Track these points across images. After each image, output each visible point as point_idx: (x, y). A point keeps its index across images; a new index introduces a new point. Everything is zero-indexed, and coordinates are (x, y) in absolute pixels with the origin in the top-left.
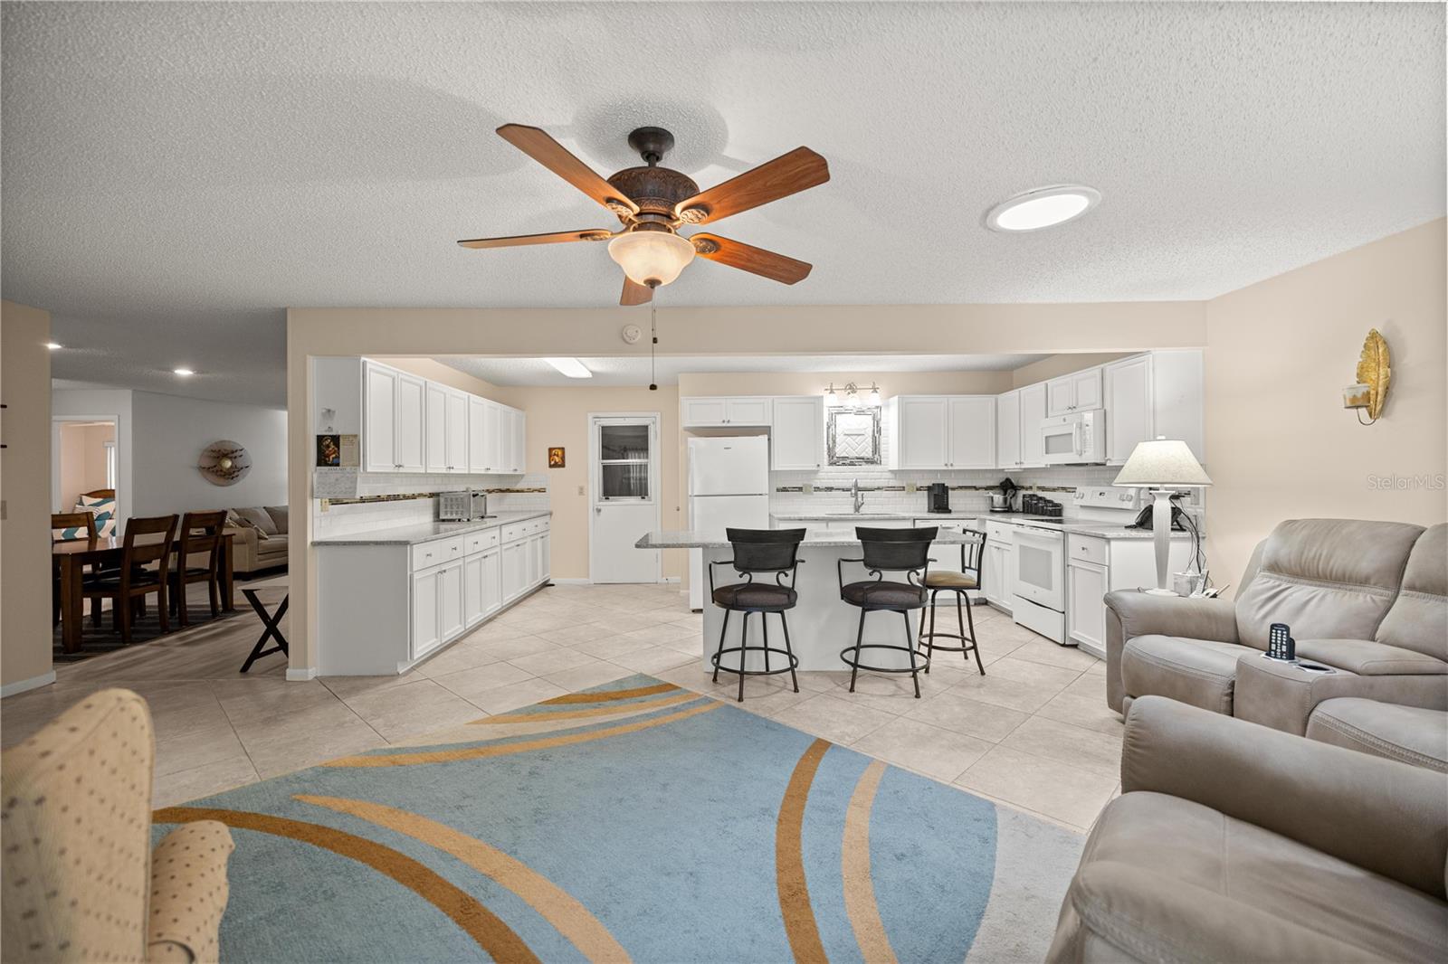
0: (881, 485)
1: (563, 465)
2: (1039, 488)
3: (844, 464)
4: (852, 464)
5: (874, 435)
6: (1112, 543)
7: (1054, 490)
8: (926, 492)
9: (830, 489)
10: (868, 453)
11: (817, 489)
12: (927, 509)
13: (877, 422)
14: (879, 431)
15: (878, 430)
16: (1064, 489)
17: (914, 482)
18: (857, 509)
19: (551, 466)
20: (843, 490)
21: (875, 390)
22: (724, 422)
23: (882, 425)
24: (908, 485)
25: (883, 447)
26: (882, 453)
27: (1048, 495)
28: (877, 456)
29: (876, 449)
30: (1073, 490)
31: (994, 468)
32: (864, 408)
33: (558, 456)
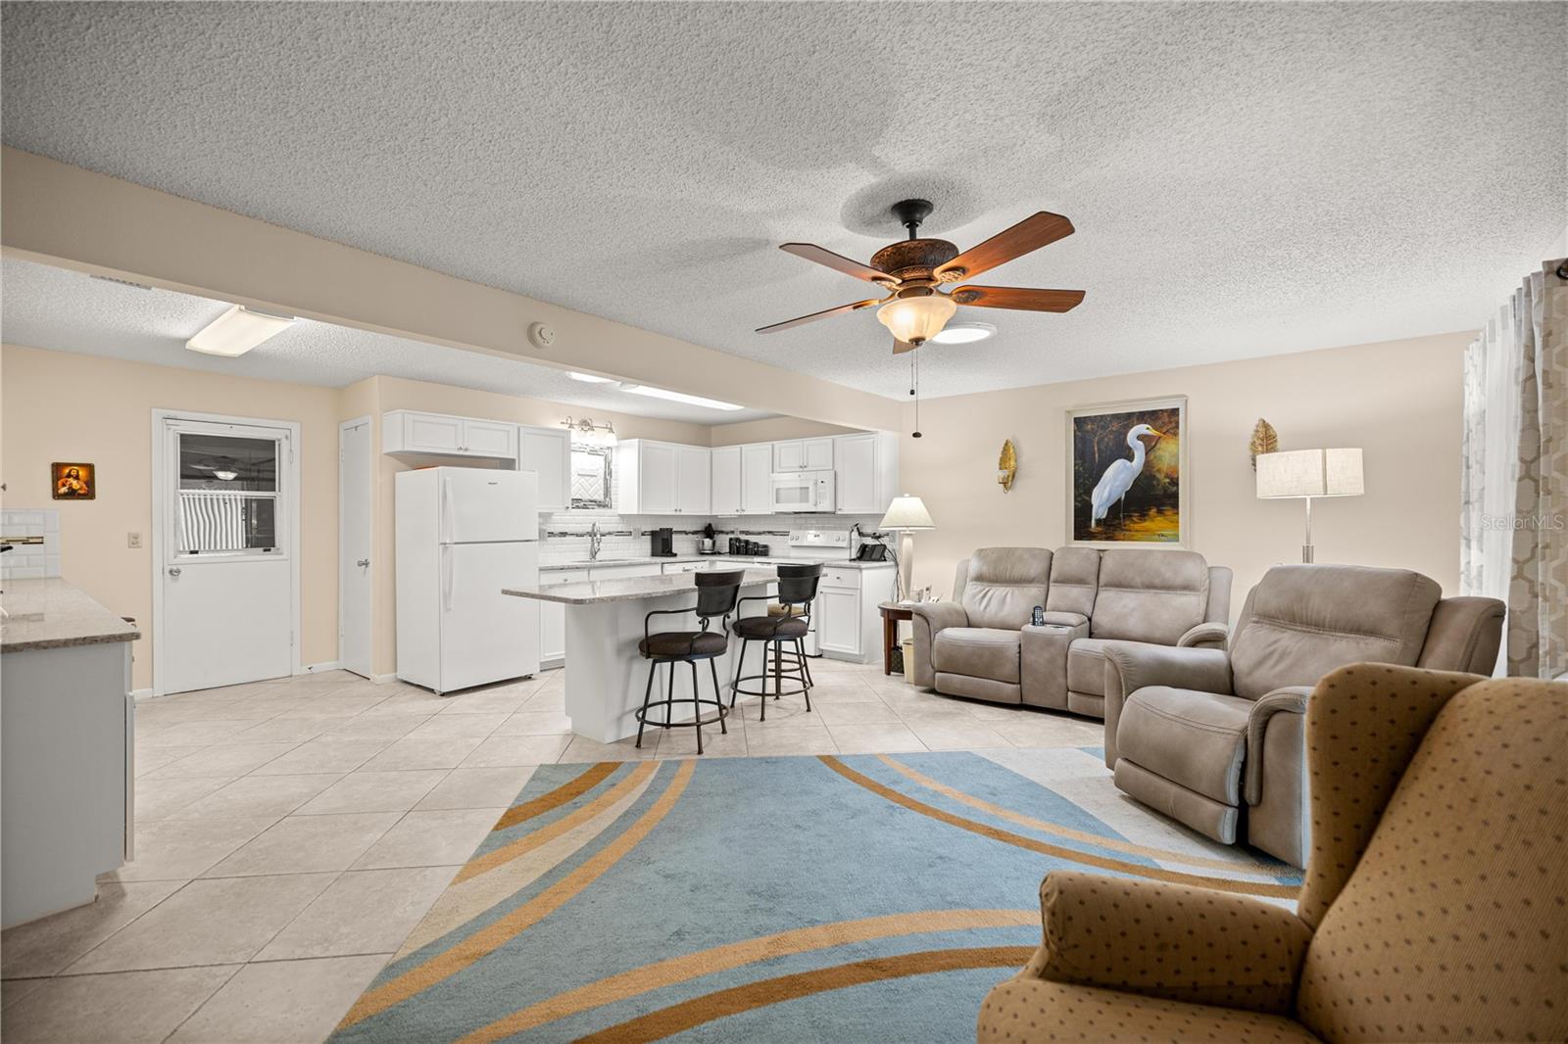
0: (611, 530)
1: (90, 494)
2: (742, 532)
3: (578, 507)
4: (585, 507)
5: (605, 478)
6: (864, 572)
7: (760, 534)
8: (649, 537)
9: (564, 534)
10: (600, 497)
11: (551, 534)
12: (649, 551)
13: (608, 463)
14: (610, 474)
15: (608, 473)
16: (769, 532)
17: (639, 526)
18: (594, 554)
19: (57, 496)
20: (577, 535)
21: (611, 430)
22: (461, 448)
23: (612, 467)
24: (635, 530)
25: (613, 490)
26: (613, 497)
27: (752, 539)
28: (608, 499)
29: (607, 492)
30: (785, 534)
31: (709, 514)
32: (597, 448)
33: (77, 478)
